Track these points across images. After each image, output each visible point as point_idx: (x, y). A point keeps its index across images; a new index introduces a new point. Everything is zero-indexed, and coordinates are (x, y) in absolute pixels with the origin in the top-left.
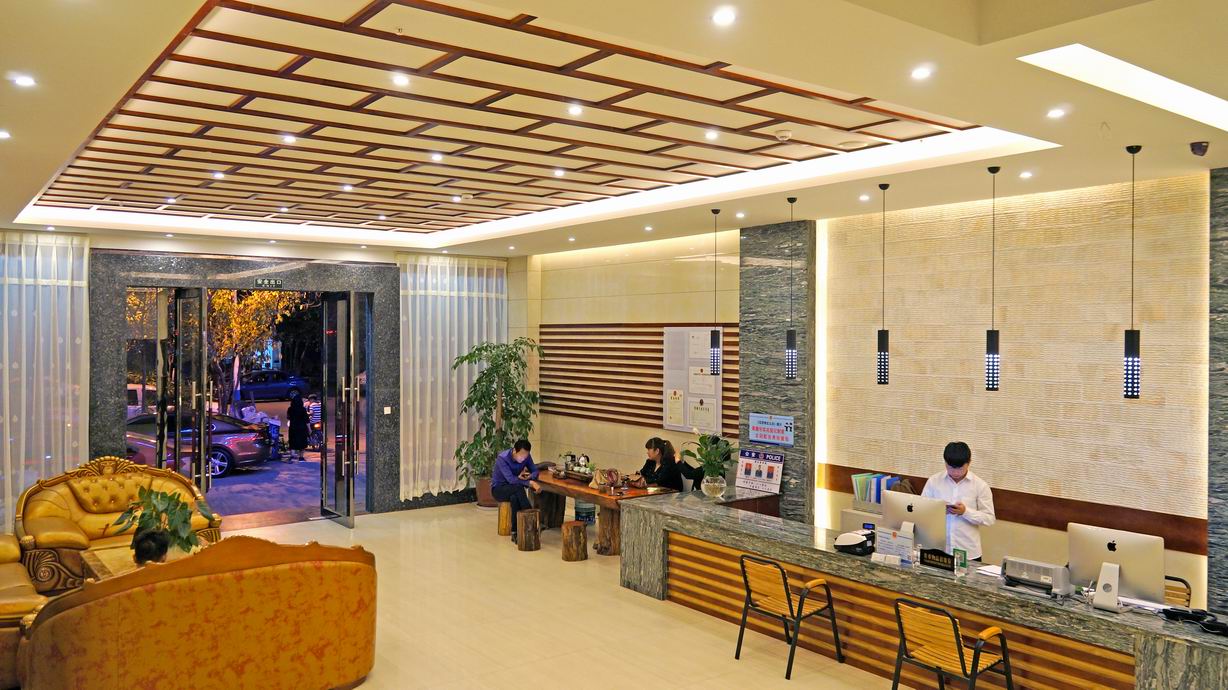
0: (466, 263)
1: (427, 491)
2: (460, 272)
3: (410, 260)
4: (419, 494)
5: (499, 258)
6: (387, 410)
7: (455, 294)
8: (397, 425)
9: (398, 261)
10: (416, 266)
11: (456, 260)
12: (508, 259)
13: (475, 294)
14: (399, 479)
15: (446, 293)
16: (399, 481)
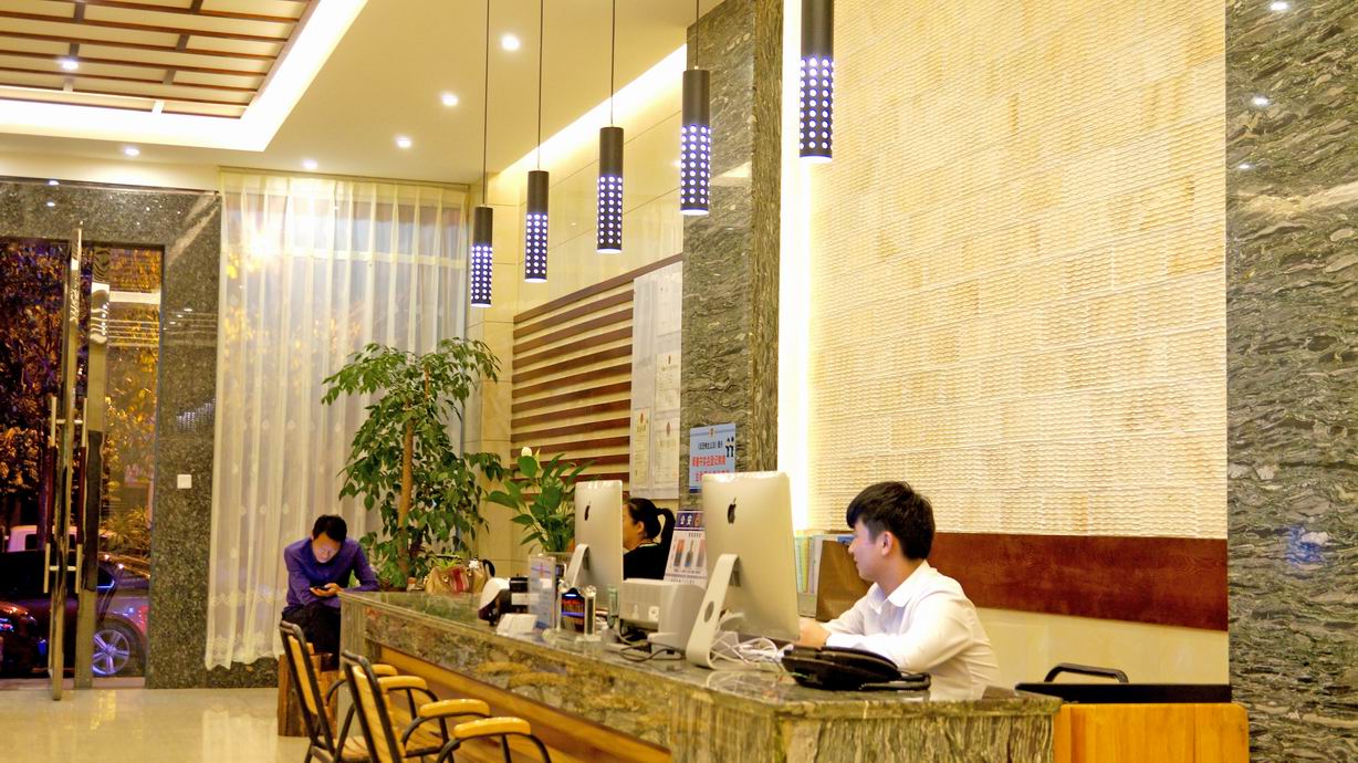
0: (371, 194)
1: (266, 654)
2: (359, 211)
3: (250, 184)
4: (247, 656)
5: (447, 186)
6: (184, 481)
7: (345, 255)
8: (205, 511)
9: (223, 185)
10: (261, 196)
11: (351, 187)
12: (469, 186)
13: (392, 257)
14: (204, 622)
15: (327, 254)
16: (205, 628)
